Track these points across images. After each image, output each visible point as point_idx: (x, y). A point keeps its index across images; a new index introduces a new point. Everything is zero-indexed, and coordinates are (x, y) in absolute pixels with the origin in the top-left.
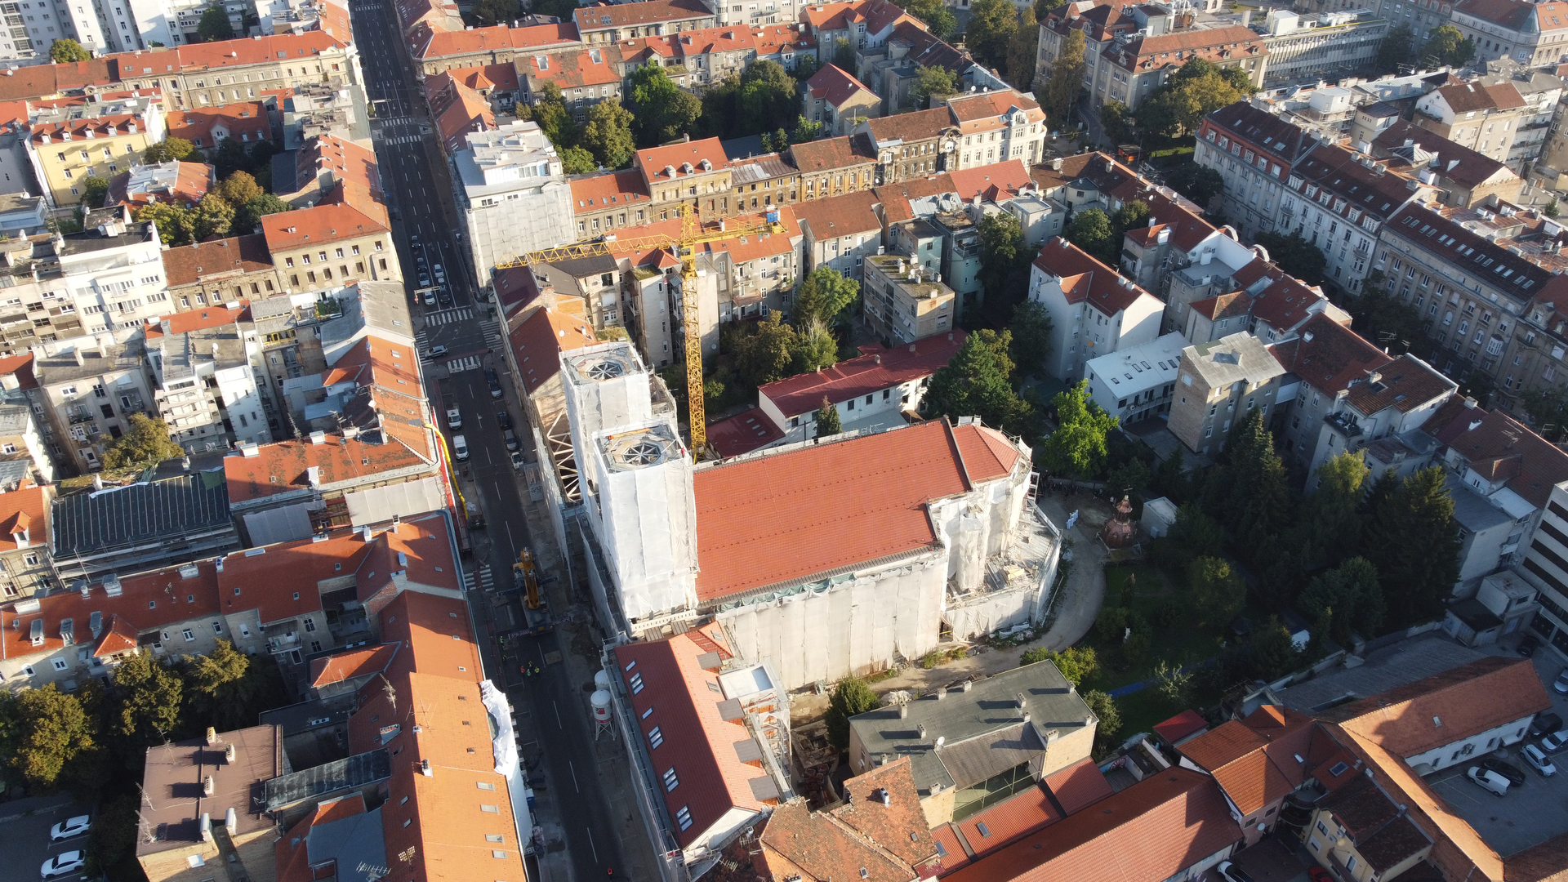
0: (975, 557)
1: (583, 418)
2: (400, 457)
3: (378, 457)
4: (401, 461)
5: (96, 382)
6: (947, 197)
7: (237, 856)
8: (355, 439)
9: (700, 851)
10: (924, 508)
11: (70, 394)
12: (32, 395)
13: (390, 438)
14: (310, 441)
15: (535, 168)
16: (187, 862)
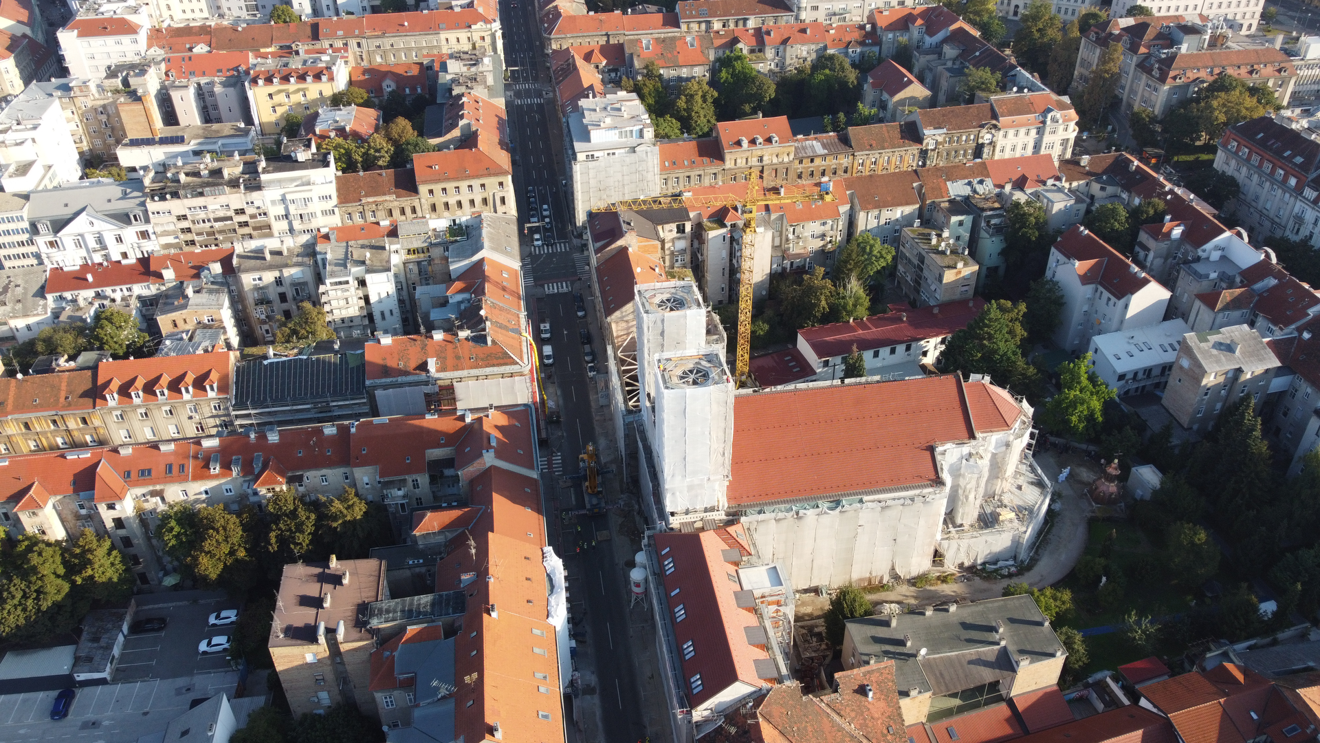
0: (971, 497)
1: (648, 341)
2: (499, 358)
3: (482, 356)
4: (501, 361)
5: (277, 274)
6: (981, 182)
7: (342, 659)
8: (467, 339)
9: (706, 713)
10: (931, 449)
11: (258, 282)
12: (230, 280)
13: (493, 341)
14: (432, 337)
15: (631, 131)
16: (304, 658)
